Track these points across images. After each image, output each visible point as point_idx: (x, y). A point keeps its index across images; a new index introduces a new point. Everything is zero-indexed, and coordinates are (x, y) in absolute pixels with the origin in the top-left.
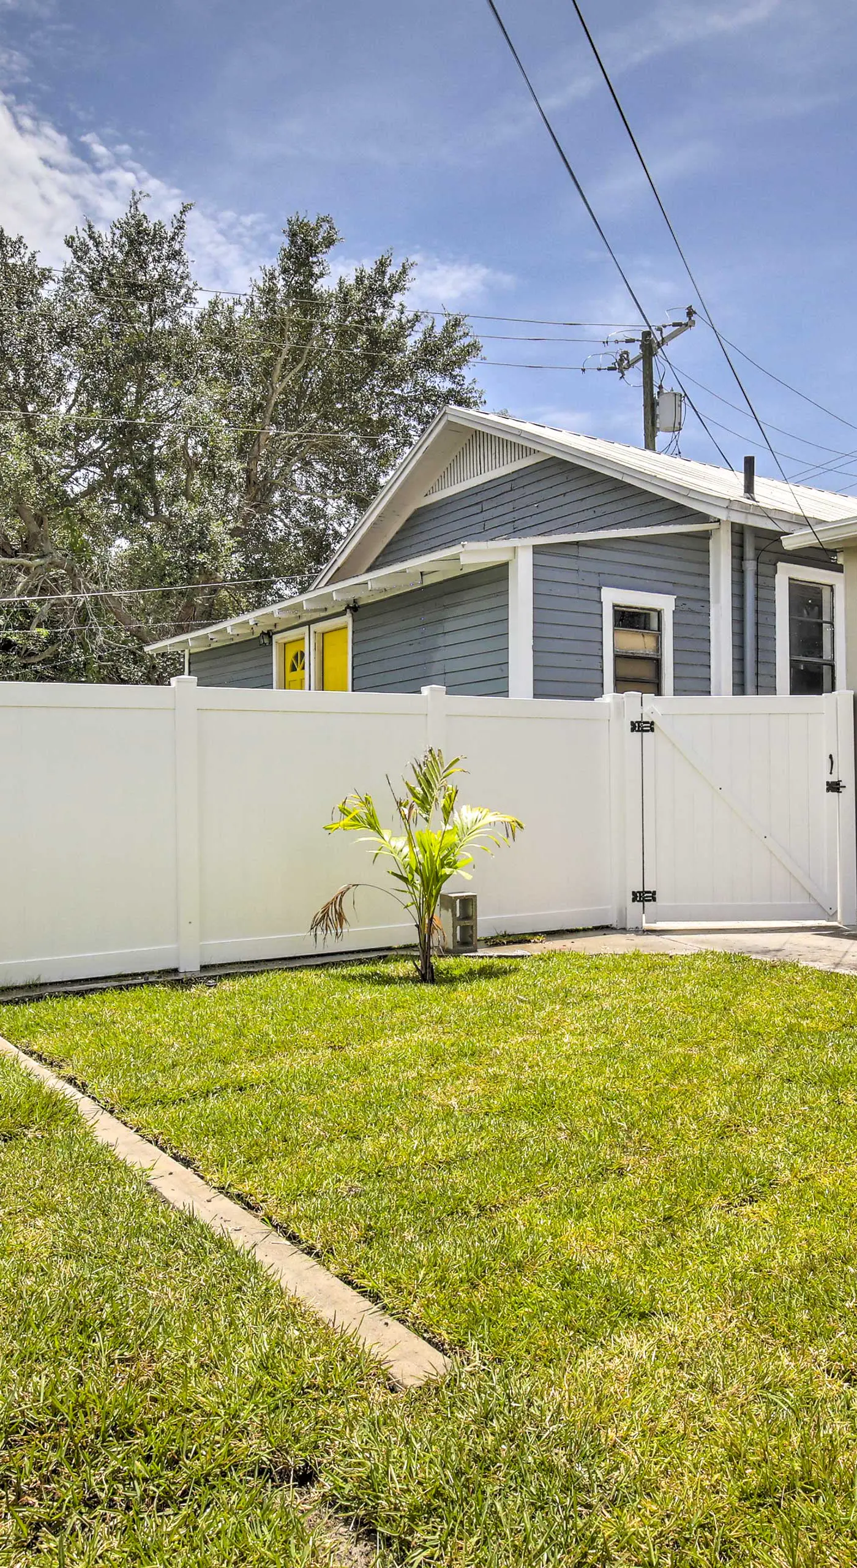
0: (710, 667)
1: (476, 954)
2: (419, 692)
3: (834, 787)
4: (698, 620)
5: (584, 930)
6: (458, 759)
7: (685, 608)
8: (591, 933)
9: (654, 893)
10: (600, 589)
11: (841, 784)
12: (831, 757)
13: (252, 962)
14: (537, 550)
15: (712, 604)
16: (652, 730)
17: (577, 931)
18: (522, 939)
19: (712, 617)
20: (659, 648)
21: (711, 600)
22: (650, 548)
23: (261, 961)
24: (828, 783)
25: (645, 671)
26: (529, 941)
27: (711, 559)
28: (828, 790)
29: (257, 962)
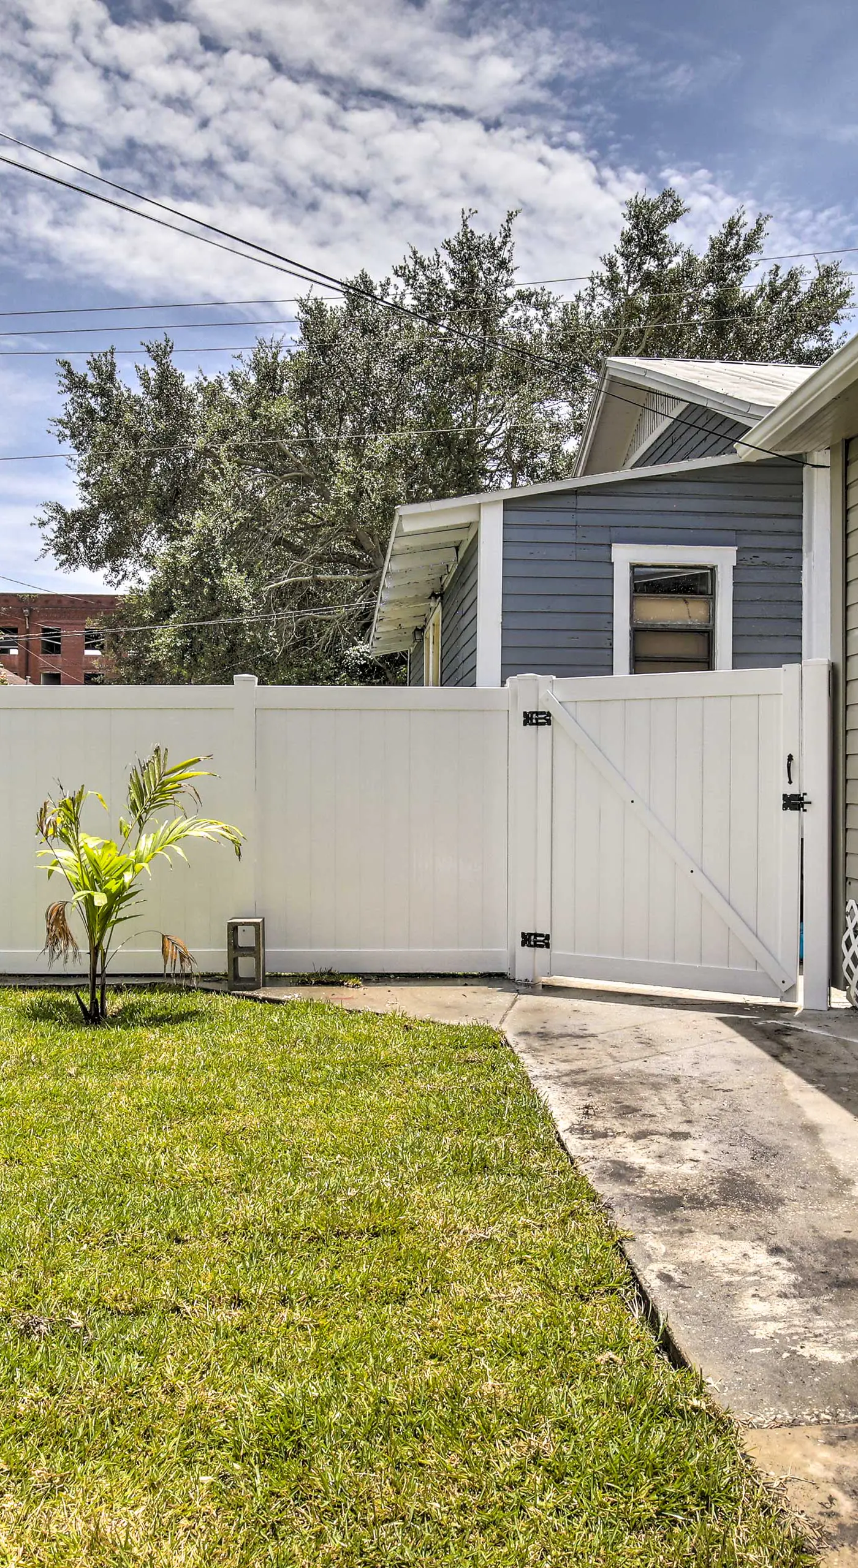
0: (801, 637)
1: (255, 993)
2: (230, 681)
3: (794, 802)
4: (784, 576)
5: (466, 976)
6: (199, 760)
7: (757, 561)
8: (474, 981)
9: (548, 937)
10: (610, 546)
11: (806, 798)
12: (790, 758)
13: (20, 975)
14: (509, 505)
15: (804, 554)
16: (549, 722)
17: (454, 976)
18: (331, 979)
19: (805, 571)
20: (712, 616)
21: (804, 549)
22: (689, 487)
23: (28, 975)
24: (785, 796)
25: (689, 647)
26: (342, 984)
27: (804, 494)
28: (785, 807)
29: (24, 975)
